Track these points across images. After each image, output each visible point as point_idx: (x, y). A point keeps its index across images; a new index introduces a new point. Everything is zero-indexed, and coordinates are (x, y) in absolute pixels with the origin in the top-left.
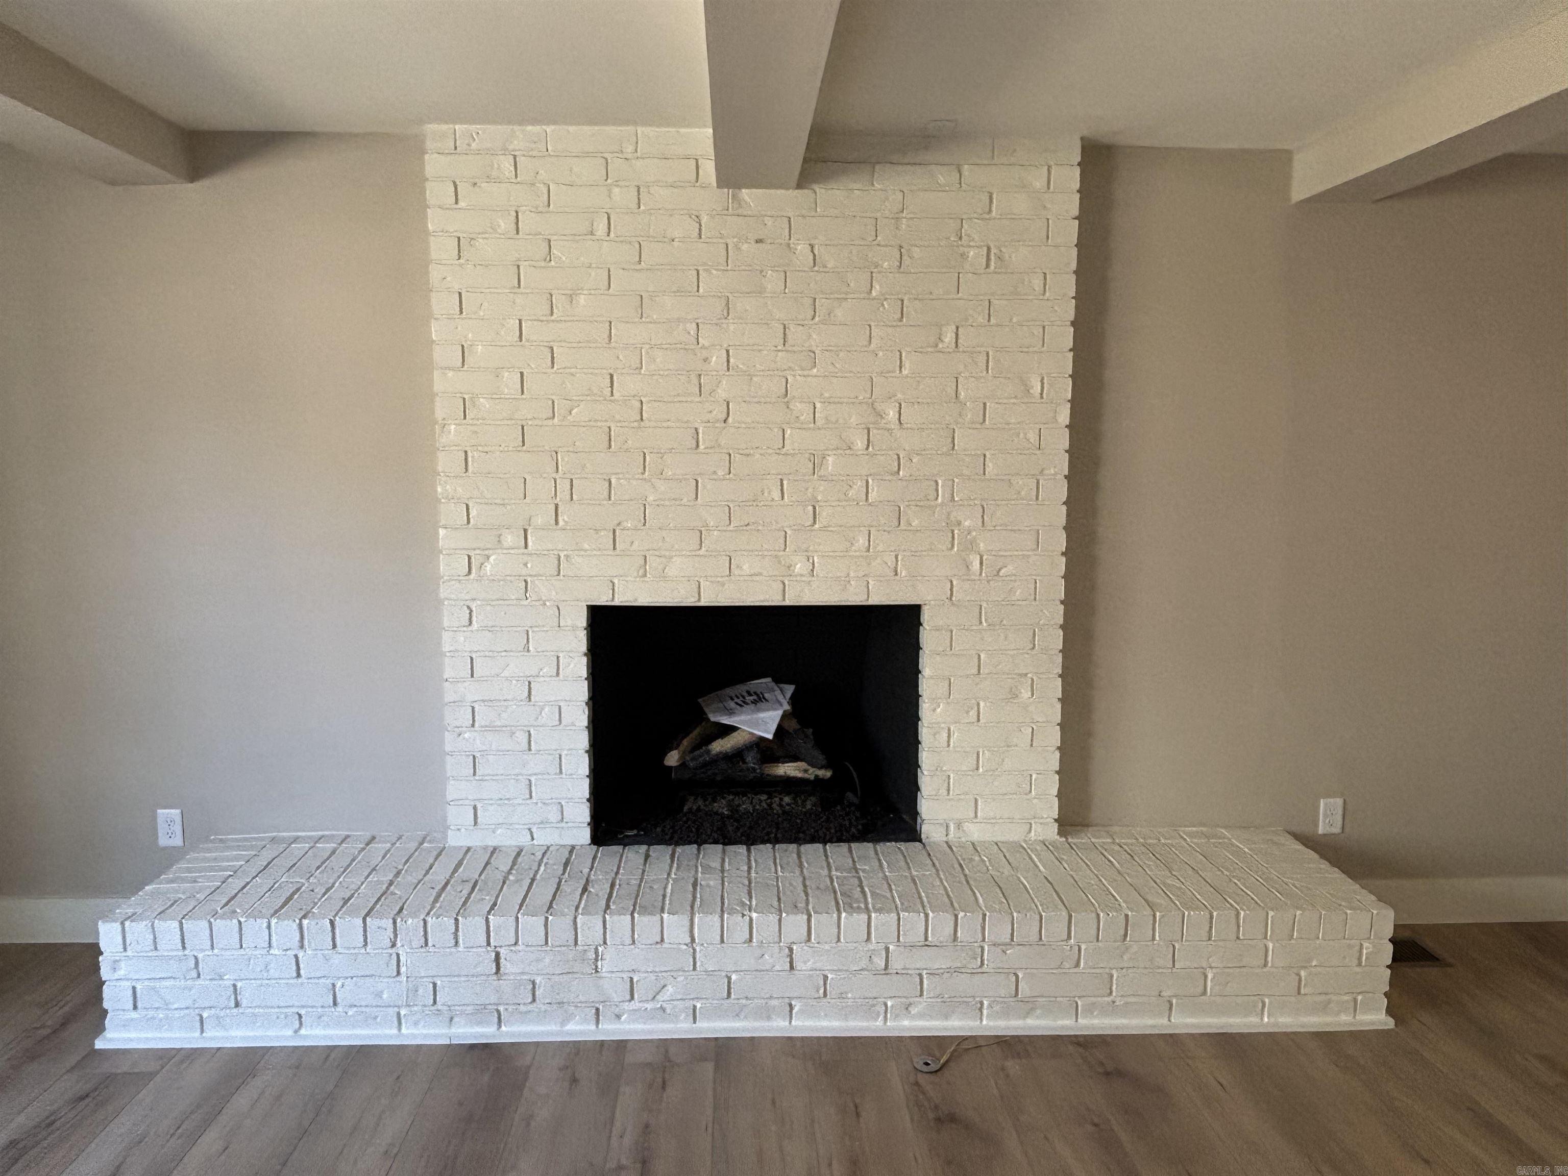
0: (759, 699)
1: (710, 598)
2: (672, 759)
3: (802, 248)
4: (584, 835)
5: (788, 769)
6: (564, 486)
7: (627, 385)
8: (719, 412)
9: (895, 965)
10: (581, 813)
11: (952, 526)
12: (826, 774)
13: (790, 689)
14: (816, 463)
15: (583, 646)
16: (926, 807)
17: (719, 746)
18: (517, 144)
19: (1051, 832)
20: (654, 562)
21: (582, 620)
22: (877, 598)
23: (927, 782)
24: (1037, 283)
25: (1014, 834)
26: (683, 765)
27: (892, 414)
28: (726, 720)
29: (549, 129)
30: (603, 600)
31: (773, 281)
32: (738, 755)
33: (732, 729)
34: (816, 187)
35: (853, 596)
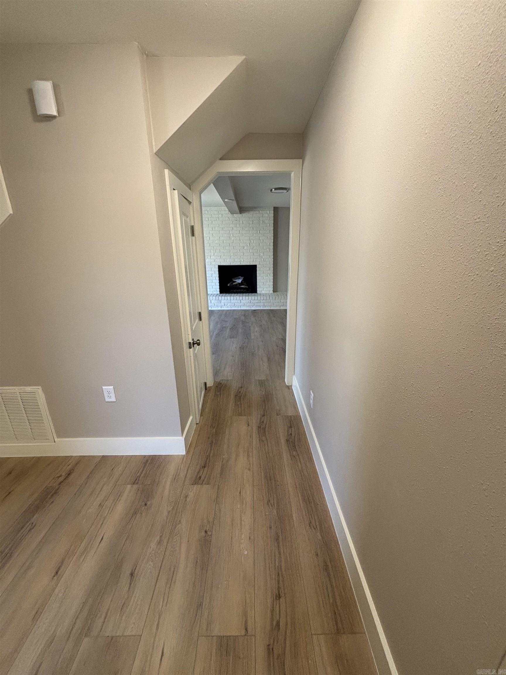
0: (239, 278)
1: (232, 264)
2: (229, 285)
3: (241, 221)
4: (219, 293)
5: (243, 286)
6: (215, 250)
7: (222, 238)
8: (232, 242)
9: (252, 302)
10: (218, 290)
11: (260, 255)
12: (247, 287)
13: (243, 277)
14: (244, 247)
15: (218, 270)
16: (258, 289)
17: (234, 284)
18: (208, 210)
19: (272, 292)
20: (225, 260)
21: (217, 267)
22: (251, 264)
23: (258, 286)
24: (269, 225)
25: (267, 292)
26: (230, 286)
27: (252, 241)
28: (235, 281)
29: (212, 208)
30: (220, 264)
31: (238, 225)
32: (237, 284)
33: (236, 282)
34: (243, 214)
35: (248, 264)
